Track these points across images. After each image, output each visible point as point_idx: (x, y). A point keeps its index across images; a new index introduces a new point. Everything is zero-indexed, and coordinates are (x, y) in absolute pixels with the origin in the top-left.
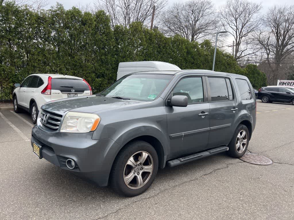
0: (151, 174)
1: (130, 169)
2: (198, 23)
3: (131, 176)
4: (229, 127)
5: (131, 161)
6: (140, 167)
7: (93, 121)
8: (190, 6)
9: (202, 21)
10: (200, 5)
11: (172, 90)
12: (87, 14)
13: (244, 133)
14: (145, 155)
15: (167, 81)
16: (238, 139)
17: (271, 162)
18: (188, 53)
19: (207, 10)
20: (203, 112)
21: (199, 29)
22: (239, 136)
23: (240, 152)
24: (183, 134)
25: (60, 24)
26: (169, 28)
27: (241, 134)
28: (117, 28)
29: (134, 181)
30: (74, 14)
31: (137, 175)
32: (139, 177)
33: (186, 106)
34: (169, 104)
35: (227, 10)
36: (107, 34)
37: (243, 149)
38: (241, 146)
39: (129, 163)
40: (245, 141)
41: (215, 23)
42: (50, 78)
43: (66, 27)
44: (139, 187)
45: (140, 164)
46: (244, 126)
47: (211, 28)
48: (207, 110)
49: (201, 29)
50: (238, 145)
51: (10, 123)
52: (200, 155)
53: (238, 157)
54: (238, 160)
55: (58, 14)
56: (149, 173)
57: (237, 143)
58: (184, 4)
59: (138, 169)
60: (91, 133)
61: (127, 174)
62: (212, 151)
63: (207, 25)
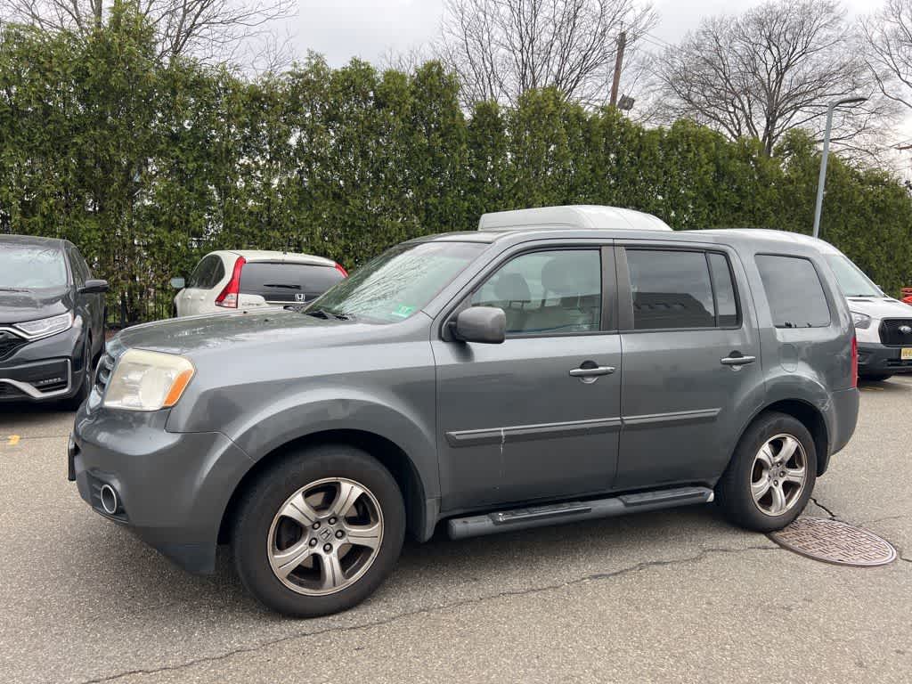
0: (374, 555)
1: (291, 531)
2: (787, 76)
3: (298, 553)
4: (712, 419)
5: (296, 506)
6: (333, 528)
7: (174, 375)
8: (761, 23)
9: (803, 69)
10: (795, 18)
11: (473, 291)
12: (391, 76)
13: (790, 445)
14: (350, 491)
16: (761, 466)
17: (891, 554)
19: (823, 33)
20: (588, 364)
21: (789, 97)
22: (765, 452)
23: (773, 512)
24: (502, 431)
25: (313, 109)
26: (688, 99)
27: (777, 446)
28: (486, 112)
29: (311, 571)
30: (356, 80)
31: (319, 550)
32: (331, 562)
34: (456, 334)
35: (888, 27)
36: (449, 129)
37: (783, 504)
38: (779, 491)
39: (288, 510)
40: (797, 475)
41: (850, 71)
42: (241, 261)
43: (331, 118)
44: (327, 590)
45: (336, 518)
46: (790, 420)
47: (838, 89)
48: (608, 359)
49: (796, 100)
50: (759, 488)
52: (580, 506)
53: (768, 529)
54: (761, 539)
55: (308, 82)
56: (368, 550)
57: (757, 478)
58: (740, 20)
59: (325, 535)
60: (165, 413)
61: (281, 546)
62: (634, 499)
63: (822, 80)
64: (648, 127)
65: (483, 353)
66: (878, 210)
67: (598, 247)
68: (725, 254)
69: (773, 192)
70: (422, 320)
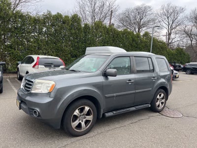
1: (76, 118)
2: (142, 20)
3: (76, 123)
4: (150, 91)
5: (77, 112)
6: (83, 117)
7: (51, 85)
8: (137, 10)
9: (145, 20)
10: (143, 9)
11: (108, 66)
12: (66, 17)
13: (162, 95)
14: (87, 109)
15: (105, 60)
16: (158, 99)
17: (182, 115)
18: (133, 40)
19: (149, 12)
20: (130, 80)
21: (143, 25)
22: (158, 97)
23: (160, 108)
24: (115, 95)
25: (48, 23)
26: (123, 24)
27: (160, 96)
28: (86, 25)
29: (79, 126)
30: (58, 17)
31: (80, 121)
32: (83, 124)
33: (116, 76)
34: (105, 75)
35: (161, 12)
36: (79, 29)
37: (161, 106)
38: (160, 104)
39: (75, 113)
40: (163, 101)
41: (154, 20)
42: (38, 58)
43: (53, 25)
44: (82, 130)
45: (84, 114)
46: (162, 90)
47: (151, 24)
48: (133, 79)
49: (144, 25)
50: (157, 104)
51: (13, 87)
52: (128, 109)
53: (159, 112)
54: (158, 114)
55: (48, 17)
56: (90, 121)
57: (157, 102)
58: (133, 8)
60: (49, 93)
61: (74, 121)
62: (137, 107)
63: (149, 21)
64: (119, 30)
65: (111, 78)
66: (162, 48)
67: (129, 57)
68: (151, 58)
69: (143, 44)
70: (99, 72)
